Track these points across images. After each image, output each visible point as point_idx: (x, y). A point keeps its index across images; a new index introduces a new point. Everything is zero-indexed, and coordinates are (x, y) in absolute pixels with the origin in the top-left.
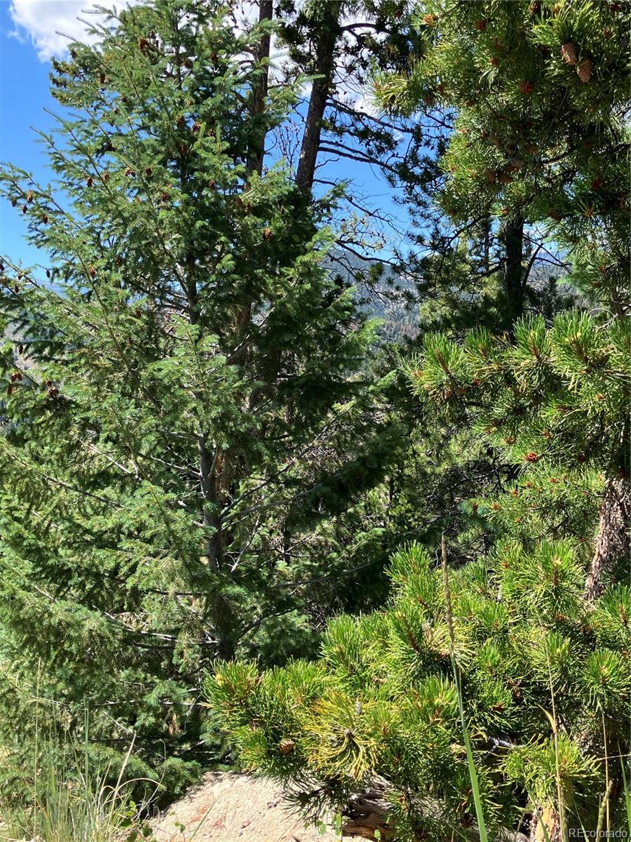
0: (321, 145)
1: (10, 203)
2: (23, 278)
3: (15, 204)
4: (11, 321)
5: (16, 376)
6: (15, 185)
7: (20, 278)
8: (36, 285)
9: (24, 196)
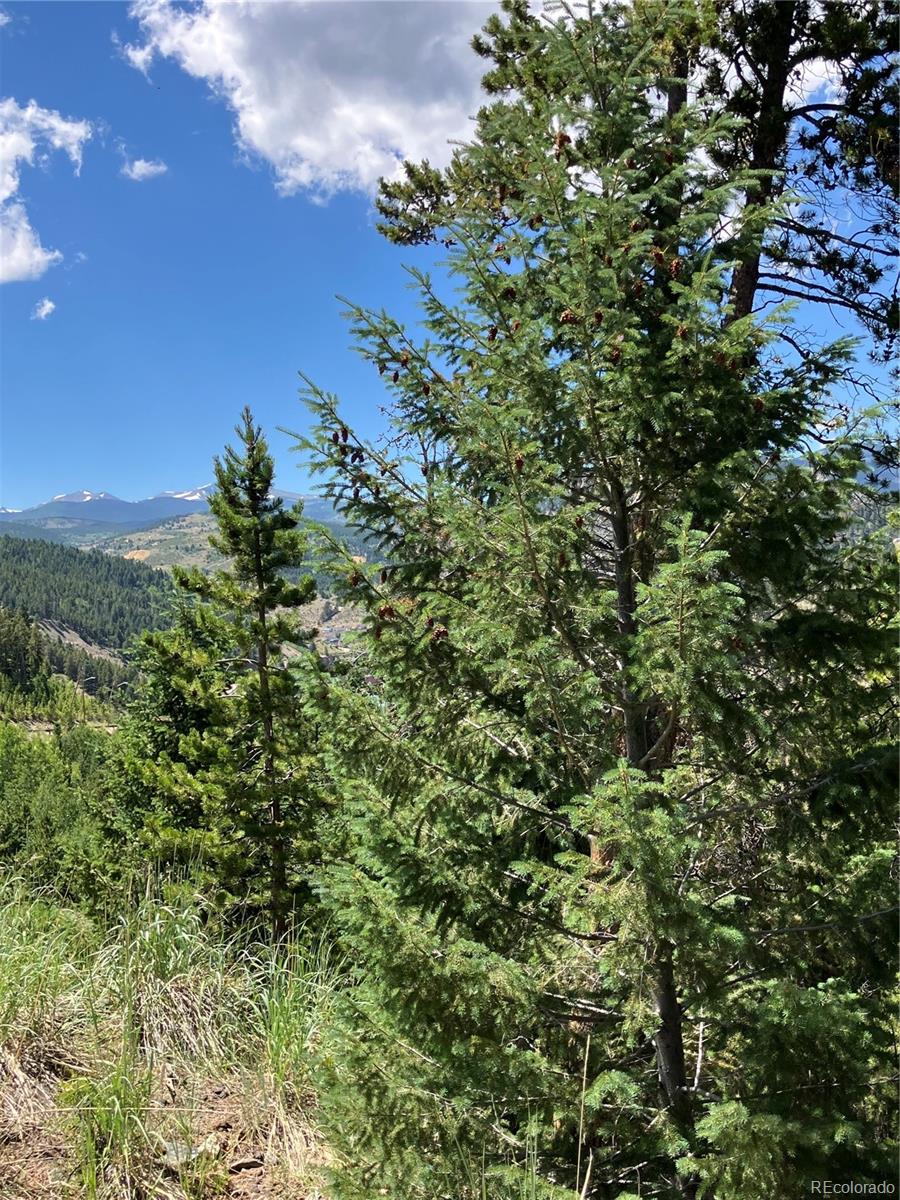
0: (761, 281)
1: (377, 367)
2: (387, 474)
3: (383, 369)
4: (372, 535)
5: (386, 610)
6: (386, 342)
7: (383, 474)
8: (403, 484)
9: (395, 358)
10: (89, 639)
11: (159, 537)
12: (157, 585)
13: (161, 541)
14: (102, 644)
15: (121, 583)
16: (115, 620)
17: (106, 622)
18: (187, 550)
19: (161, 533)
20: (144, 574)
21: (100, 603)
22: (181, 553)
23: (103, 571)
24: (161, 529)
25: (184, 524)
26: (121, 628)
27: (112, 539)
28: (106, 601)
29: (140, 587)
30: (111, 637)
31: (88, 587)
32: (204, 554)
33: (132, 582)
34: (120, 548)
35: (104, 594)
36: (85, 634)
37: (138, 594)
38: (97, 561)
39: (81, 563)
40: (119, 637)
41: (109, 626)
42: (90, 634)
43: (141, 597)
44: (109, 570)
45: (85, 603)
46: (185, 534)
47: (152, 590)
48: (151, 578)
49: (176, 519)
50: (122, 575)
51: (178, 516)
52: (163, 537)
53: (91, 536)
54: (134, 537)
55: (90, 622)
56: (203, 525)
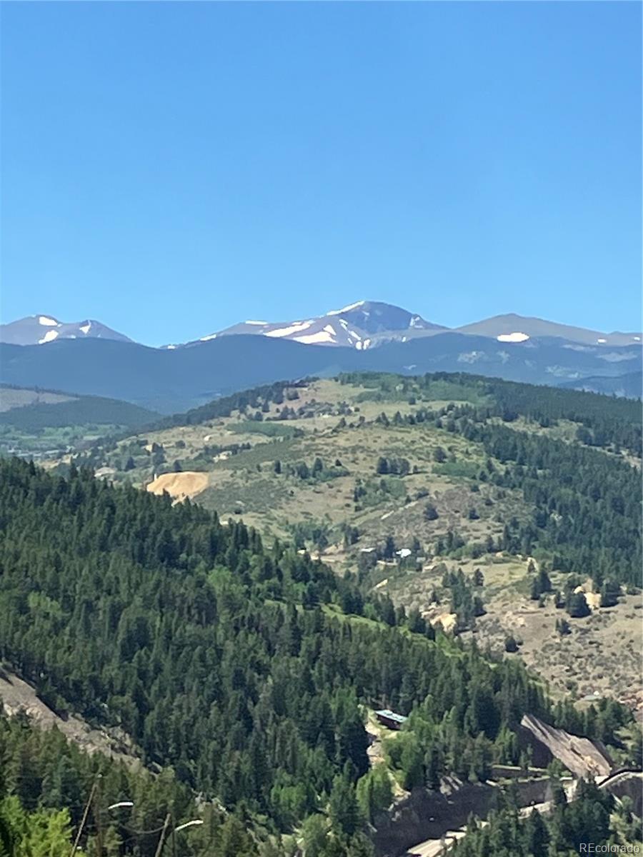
10: (60, 702)
11: (229, 438)
12: (233, 564)
13: (234, 449)
14: (94, 717)
15: (140, 557)
16: (127, 654)
17: (105, 660)
18: (303, 473)
19: (237, 429)
20: (200, 534)
21: (90, 607)
22: (289, 483)
23: (97, 524)
24: (235, 418)
25: (295, 406)
26: (142, 675)
27: (111, 442)
28: (103, 604)
29: (187, 568)
30: (118, 700)
31: (58, 565)
32: (348, 485)
33: (169, 556)
34: (131, 465)
35: (98, 582)
36: (49, 688)
37: (183, 588)
38: (80, 497)
39: (40, 500)
40: (138, 698)
41: (111, 671)
42: (62, 689)
43: (191, 596)
44: (110, 522)
45: (53, 607)
46: (299, 433)
47: (219, 579)
48: (215, 545)
49: (275, 392)
50: (141, 535)
51: (280, 386)
52: (240, 440)
53: (58, 435)
54: (167, 438)
55: (63, 659)
56: (343, 410)
